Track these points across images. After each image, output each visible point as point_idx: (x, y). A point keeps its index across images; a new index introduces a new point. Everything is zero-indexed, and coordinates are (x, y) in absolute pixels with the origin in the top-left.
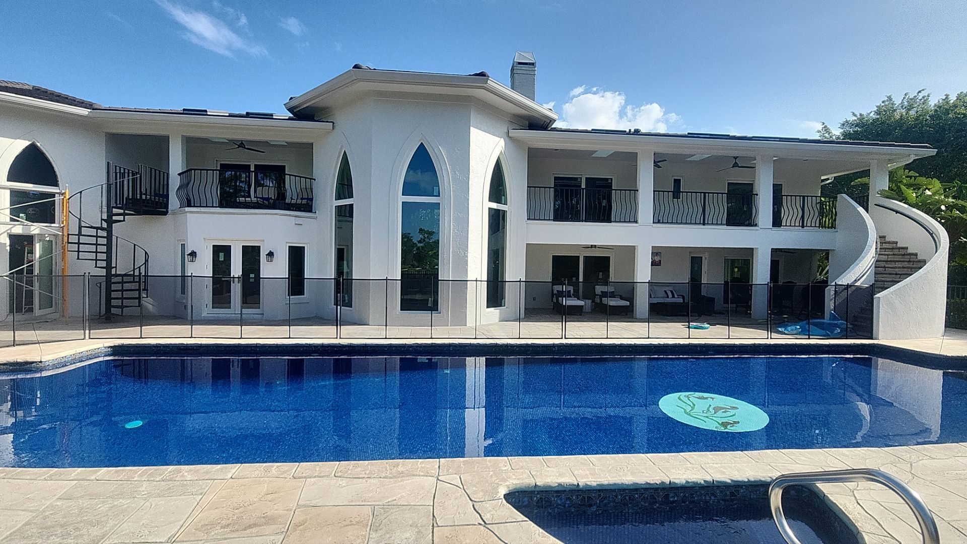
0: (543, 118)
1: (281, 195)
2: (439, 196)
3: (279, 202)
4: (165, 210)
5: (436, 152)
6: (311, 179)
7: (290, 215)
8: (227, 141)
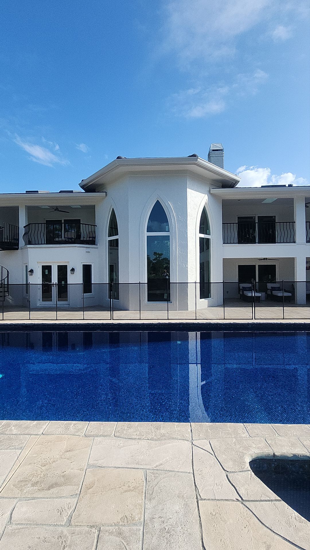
0: (230, 180)
1: (79, 236)
2: (169, 232)
3: (77, 240)
4: (17, 247)
5: (167, 205)
6: (94, 226)
7: (83, 247)
8: (49, 207)
